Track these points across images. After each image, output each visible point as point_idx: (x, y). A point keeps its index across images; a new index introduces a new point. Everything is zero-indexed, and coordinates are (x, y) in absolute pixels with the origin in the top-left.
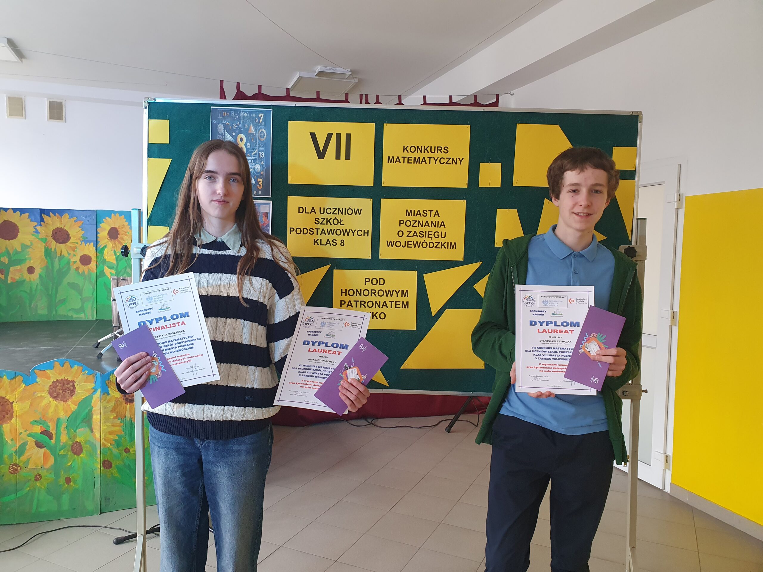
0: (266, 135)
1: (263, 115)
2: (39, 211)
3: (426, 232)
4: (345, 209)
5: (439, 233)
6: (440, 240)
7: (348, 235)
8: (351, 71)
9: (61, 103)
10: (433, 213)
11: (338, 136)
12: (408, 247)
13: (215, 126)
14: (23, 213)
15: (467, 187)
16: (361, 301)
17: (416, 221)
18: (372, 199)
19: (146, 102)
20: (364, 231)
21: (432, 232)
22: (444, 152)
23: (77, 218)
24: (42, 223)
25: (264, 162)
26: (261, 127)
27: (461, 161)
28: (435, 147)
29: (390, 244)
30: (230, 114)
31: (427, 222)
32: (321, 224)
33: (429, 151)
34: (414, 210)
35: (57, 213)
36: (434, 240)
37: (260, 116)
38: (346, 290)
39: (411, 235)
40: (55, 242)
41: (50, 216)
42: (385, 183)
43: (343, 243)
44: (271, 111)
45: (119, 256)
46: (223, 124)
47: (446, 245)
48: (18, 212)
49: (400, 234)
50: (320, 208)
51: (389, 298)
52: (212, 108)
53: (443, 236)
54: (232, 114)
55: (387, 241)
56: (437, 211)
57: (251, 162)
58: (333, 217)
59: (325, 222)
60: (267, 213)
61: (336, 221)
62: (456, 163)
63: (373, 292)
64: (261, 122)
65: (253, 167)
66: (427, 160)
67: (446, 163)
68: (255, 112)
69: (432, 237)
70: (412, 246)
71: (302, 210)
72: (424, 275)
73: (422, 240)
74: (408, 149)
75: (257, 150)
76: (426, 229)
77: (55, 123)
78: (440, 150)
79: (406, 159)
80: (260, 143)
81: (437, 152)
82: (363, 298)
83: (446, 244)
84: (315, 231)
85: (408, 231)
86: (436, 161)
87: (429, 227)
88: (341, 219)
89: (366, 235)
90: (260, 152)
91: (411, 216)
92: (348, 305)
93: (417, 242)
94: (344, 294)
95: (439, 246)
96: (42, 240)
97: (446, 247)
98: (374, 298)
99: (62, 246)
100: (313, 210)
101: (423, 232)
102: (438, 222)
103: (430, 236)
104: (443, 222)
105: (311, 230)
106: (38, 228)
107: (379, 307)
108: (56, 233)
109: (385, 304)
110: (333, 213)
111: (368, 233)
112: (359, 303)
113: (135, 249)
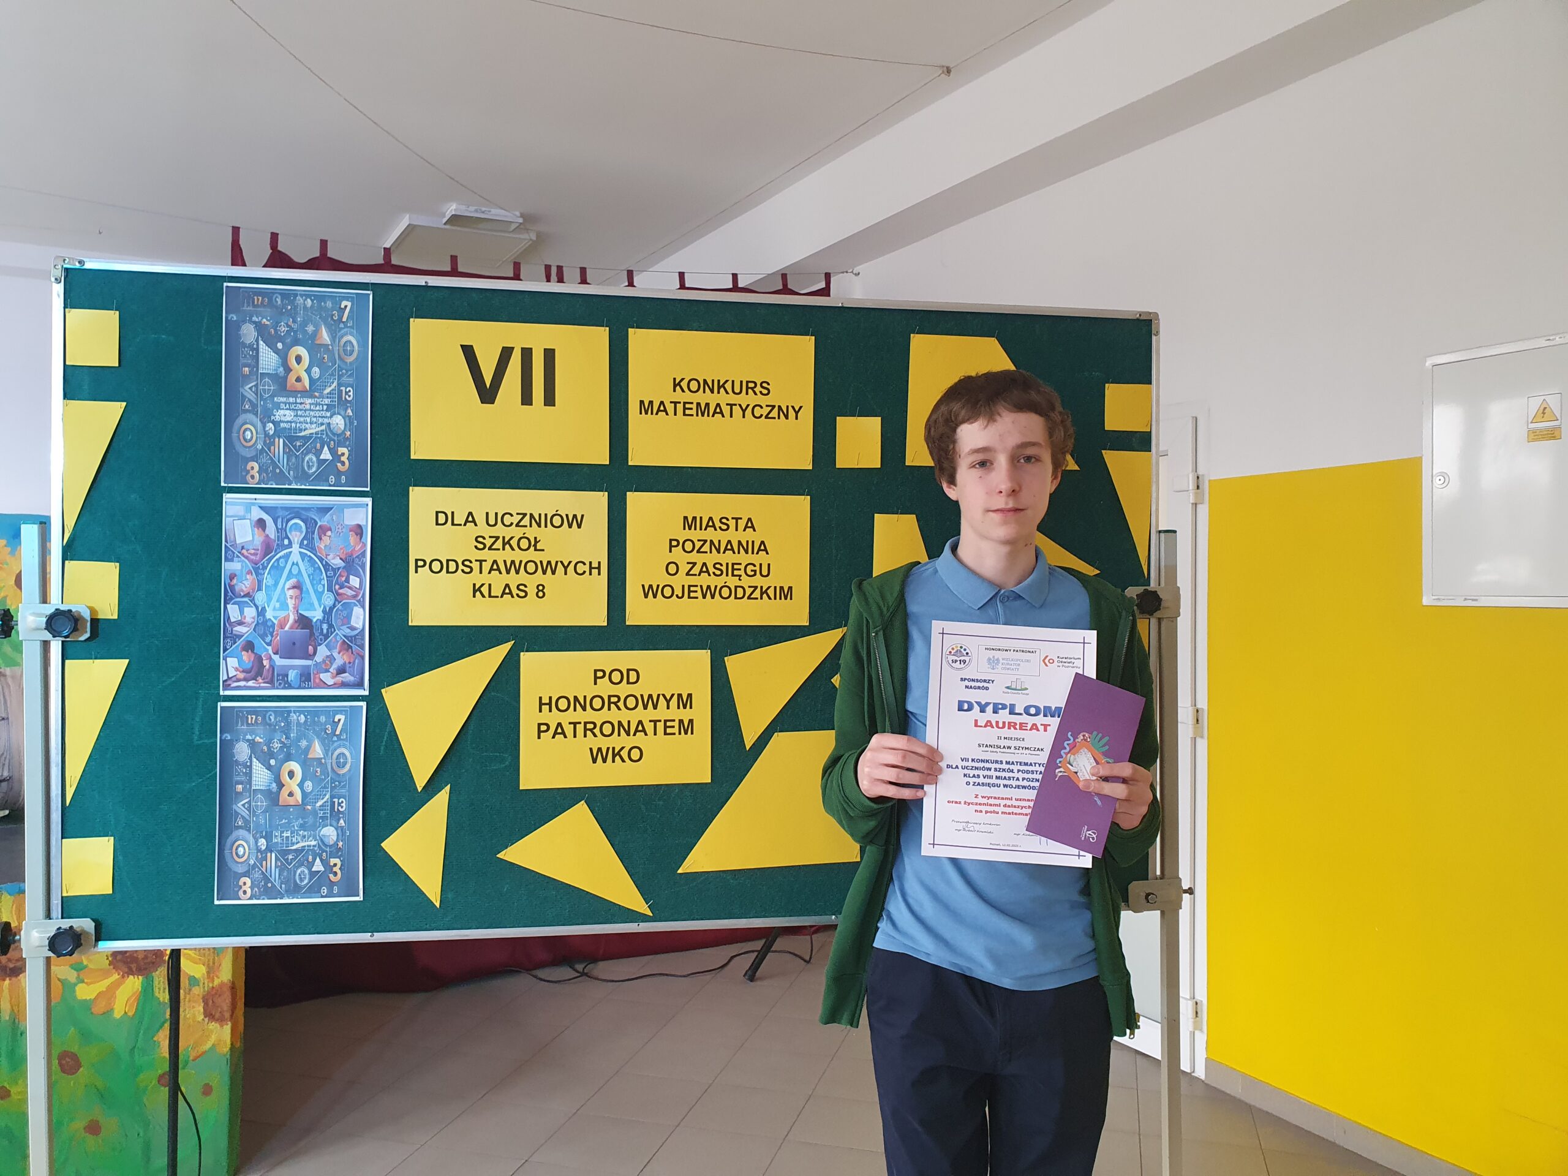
0: (356, 348)
1: (349, 304)
3: (727, 564)
4: (546, 515)
5: (755, 566)
6: (758, 581)
7: (553, 573)
10: (742, 524)
11: (527, 353)
12: (689, 597)
13: (234, 328)
15: (811, 468)
16: (586, 723)
17: (705, 541)
18: (607, 493)
19: (60, 267)
20: (590, 563)
21: (740, 564)
22: (761, 392)
25: (352, 411)
26: (346, 330)
27: (797, 413)
28: (741, 382)
29: (649, 591)
30: (270, 300)
31: (729, 542)
32: (490, 549)
33: (730, 390)
34: (701, 518)
36: (746, 582)
37: (343, 306)
38: (550, 698)
39: (696, 570)
42: (636, 458)
43: (542, 591)
44: (369, 294)
46: (255, 323)
47: (771, 592)
49: (671, 568)
50: (487, 513)
51: (650, 713)
52: (227, 287)
53: (765, 573)
54: (276, 302)
55: (643, 586)
56: (750, 520)
57: (323, 410)
58: (517, 532)
59: (499, 544)
60: (359, 526)
61: (524, 544)
62: (787, 417)
63: (612, 702)
64: (344, 319)
65: (326, 421)
66: (726, 410)
67: (767, 417)
68: (332, 297)
69: (740, 576)
70: (699, 594)
71: (443, 518)
72: (726, 658)
73: (719, 581)
74: (684, 384)
75: (335, 384)
76: (728, 558)
78: (752, 389)
79: (680, 407)
80: (344, 367)
81: (747, 394)
82: (589, 715)
83: (772, 589)
84: (476, 566)
85: (688, 563)
86: (744, 411)
87: (734, 553)
88: (535, 538)
89: (595, 572)
90: (343, 388)
91: (695, 529)
92: (556, 733)
93: (709, 587)
94: (545, 708)
95: (757, 594)
97: (772, 596)
98: (614, 715)
100: (470, 518)
101: (721, 565)
102: (753, 542)
103: (736, 573)
104: (762, 543)
105: (467, 563)
107: (628, 734)
109: (640, 727)
110: (517, 525)
111: (599, 568)
112: (580, 728)
113: (31, 618)
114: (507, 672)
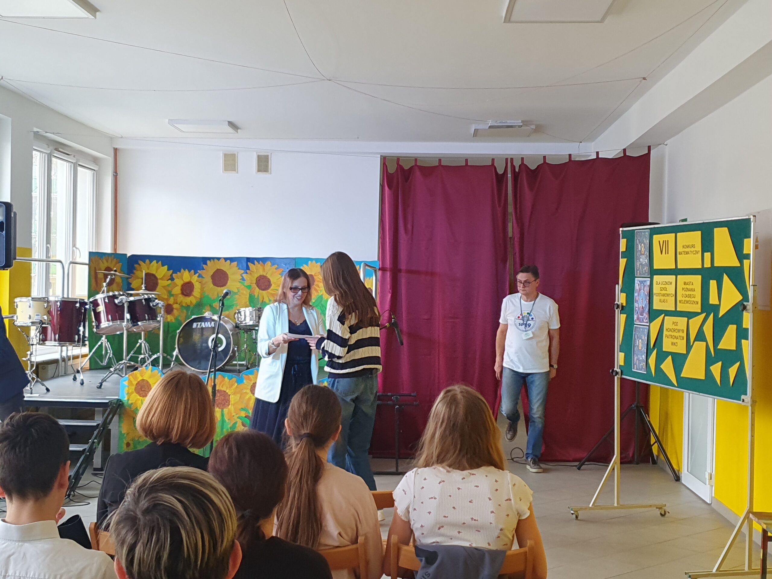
2: (246, 260)
9: (268, 156)
14: (233, 262)
23: (278, 266)
24: (248, 271)
35: (260, 261)
40: (258, 289)
41: (254, 264)
48: (228, 261)
77: (262, 175)
96: (247, 287)
99: (264, 292)
106: (244, 275)
108: (259, 280)
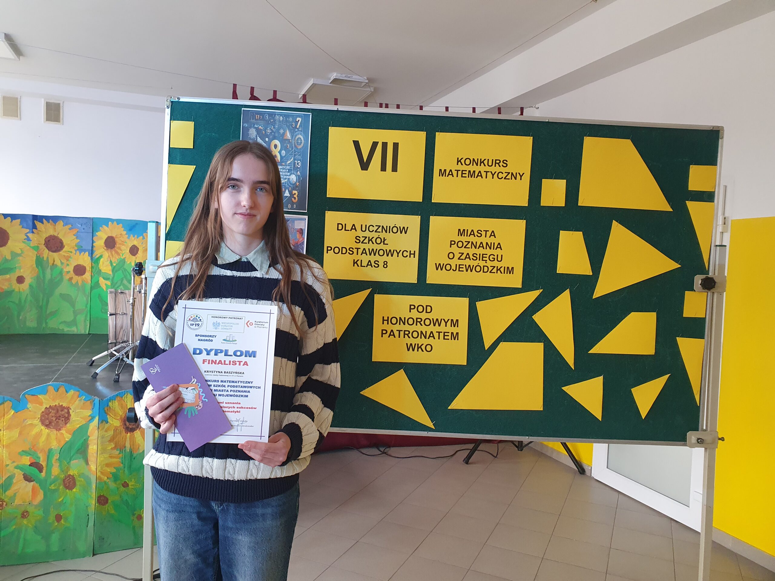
0: (303, 141)
1: (300, 119)
2: (31, 218)
3: (480, 254)
4: (390, 227)
5: (494, 256)
6: (496, 263)
7: (392, 256)
8: (368, 79)
9: (59, 104)
10: (489, 234)
11: (385, 145)
12: (459, 271)
13: (246, 130)
14: (15, 220)
15: (527, 206)
16: (405, 331)
17: (469, 242)
18: (420, 216)
19: (169, 100)
20: (410, 251)
21: (487, 254)
22: (503, 165)
23: (72, 226)
24: (34, 230)
25: (300, 173)
26: (298, 132)
27: (521, 176)
28: (493, 160)
29: (439, 267)
30: (263, 117)
31: (481, 243)
32: (362, 243)
33: (486, 164)
34: (467, 230)
35: (50, 220)
36: (489, 264)
37: (297, 120)
38: (388, 317)
39: (463, 257)
40: (48, 251)
41: (43, 223)
42: (436, 198)
43: (386, 264)
44: (310, 114)
45: (115, 266)
46: (256, 128)
47: (502, 270)
48: (9, 219)
49: (451, 256)
50: (362, 225)
51: (437, 328)
52: (243, 110)
53: (499, 259)
54: (266, 118)
55: (436, 264)
56: (493, 232)
57: (286, 172)
58: (375, 235)
59: (366, 241)
60: (301, 229)
61: (379, 241)
62: (516, 179)
63: (418, 321)
64: (298, 127)
65: (288, 177)
66: (484, 174)
67: (505, 178)
68: (292, 116)
69: (486, 261)
70: (464, 269)
71: (341, 227)
72: (477, 303)
73: (475, 263)
74: (463, 161)
75: (292, 159)
76: (481, 251)
77: (52, 125)
78: (498, 163)
79: (460, 173)
80: (297, 151)
81: (495, 166)
82: (406, 327)
83: (503, 268)
84: (355, 251)
85: (459, 253)
86: (493, 175)
87: (484, 249)
88: (384, 238)
89: (412, 256)
90: (296, 161)
91: (464, 236)
92: (390, 335)
93: (469, 266)
94: (386, 322)
95: (495, 270)
96: (33, 248)
97: (503, 272)
98: (419, 328)
99: (55, 254)
100: (354, 227)
101: (477, 255)
102: (494, 243)
103: (484, 259)
104: (499, 244)
105: (351, 249)
106: (30, 235)
107: (425, 338)
108: (48, 241)
109: (432, 335)
110: (376, 231)
111: (414, 254)
112: (402, 333)
113: (151, 267)
114: (368, 305)
